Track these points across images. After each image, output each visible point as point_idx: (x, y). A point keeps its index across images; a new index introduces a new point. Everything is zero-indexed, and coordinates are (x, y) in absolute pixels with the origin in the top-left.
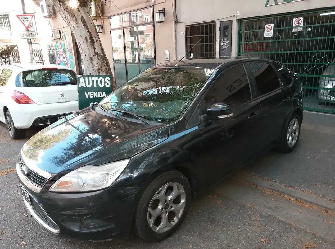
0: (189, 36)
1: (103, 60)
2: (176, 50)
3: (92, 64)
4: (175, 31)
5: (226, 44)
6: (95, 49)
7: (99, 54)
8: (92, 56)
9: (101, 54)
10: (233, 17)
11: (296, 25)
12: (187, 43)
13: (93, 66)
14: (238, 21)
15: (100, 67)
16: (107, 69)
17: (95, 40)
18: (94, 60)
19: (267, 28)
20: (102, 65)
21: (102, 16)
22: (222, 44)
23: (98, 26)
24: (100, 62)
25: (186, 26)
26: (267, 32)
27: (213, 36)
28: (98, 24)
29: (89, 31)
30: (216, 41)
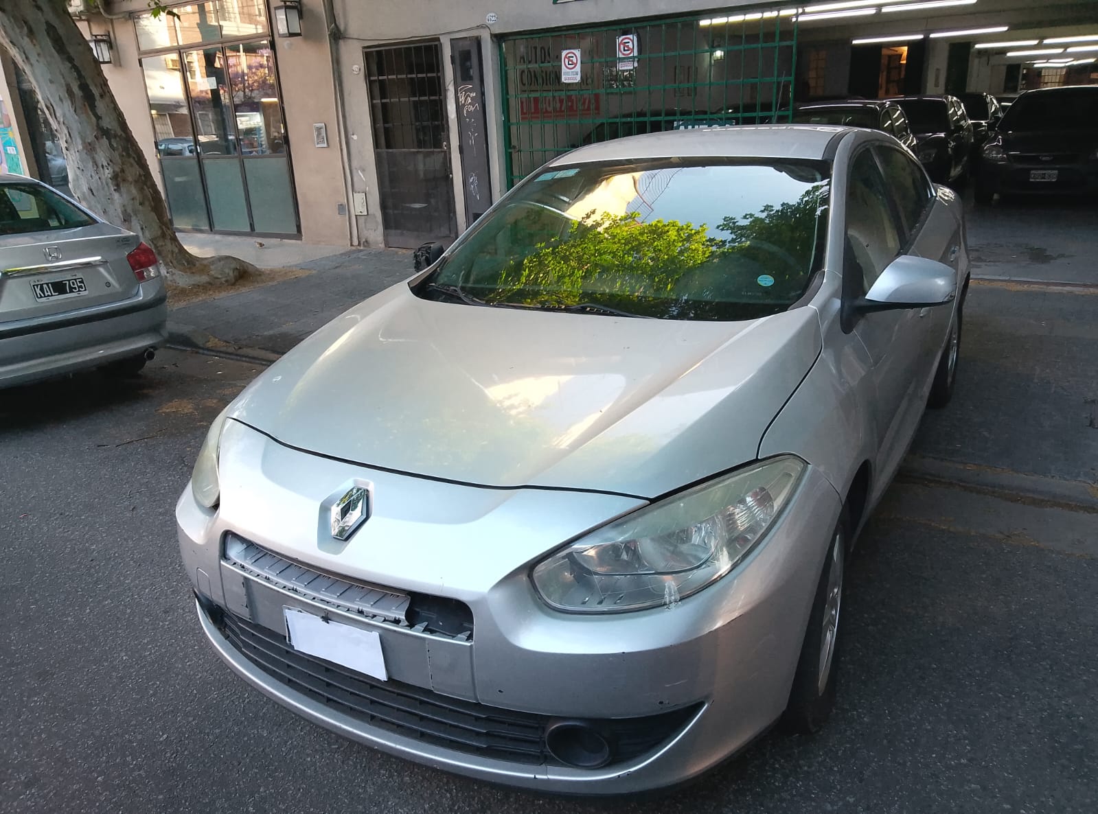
0: (376, 78)
1: (126, 149)
2: (344, 116)
3: (95, 163)
4: (337, 62)
5: (470, 101)
6: (98, 118)
7: (113, 132)
8: (90, 139)
9: (119, 132)
10: (482, 30)
11: (624, 54)
12: (371, 96)
13: (97, 167)
14: (495, 39)
15: (117, 169)
16: (140, 175)
17: (96, 92)
18: (98, 150)
19: (567, 60)
20: (123, 164)
21: (105, 11)
22: (462, 99)
23: (97, 41)
24: (116, 154)
25: (364, 48)
26: (568, 70)
27: (439, 78)
28: (96, 36)
29: (75, 67)
30: (446, 91)
